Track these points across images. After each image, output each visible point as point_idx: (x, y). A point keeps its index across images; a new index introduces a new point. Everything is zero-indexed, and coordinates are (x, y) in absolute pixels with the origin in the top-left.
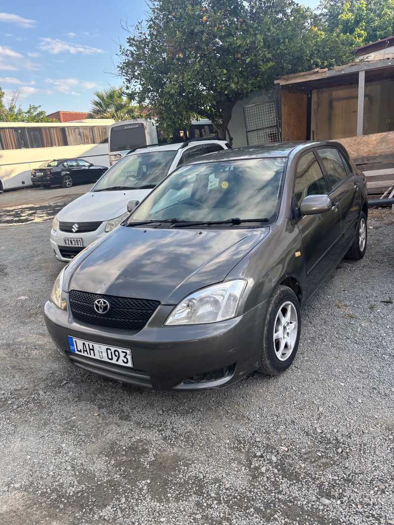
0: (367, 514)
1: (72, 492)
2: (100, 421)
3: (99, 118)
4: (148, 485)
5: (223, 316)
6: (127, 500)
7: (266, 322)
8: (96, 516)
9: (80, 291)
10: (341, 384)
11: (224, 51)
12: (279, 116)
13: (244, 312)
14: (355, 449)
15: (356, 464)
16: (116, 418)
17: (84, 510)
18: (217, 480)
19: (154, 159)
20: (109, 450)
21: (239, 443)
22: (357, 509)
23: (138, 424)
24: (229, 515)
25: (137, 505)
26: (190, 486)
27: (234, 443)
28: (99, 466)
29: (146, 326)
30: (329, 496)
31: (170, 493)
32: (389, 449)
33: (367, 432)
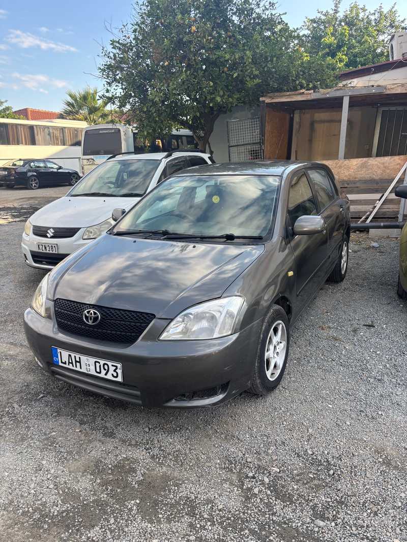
0: (361, 536)
1: (56, 511)
2: (83, 438)
4: (138, 505)
5: (220, 332)
6: (116, 521)
7: (260, 341)
8: (83, 537)
9: (67, 300)
10: (329, 406)
11: (210, 63)
14: (346, 471)
15: (348, 486)
16: (99, 435)
17: (70, 531)
18: (209, 501)
20: (94, 468)
21: (229, 463)
22: (351, 531)
23: (124, 441)
24: (224, 536)
25: (127, 526)
26: (182, 507)
27: (225, 464)
28: (84, 485)
29: (138, 340)
30: (323, 518)
31: (161, 514)
32: (379, 471)
33: (357, 454)
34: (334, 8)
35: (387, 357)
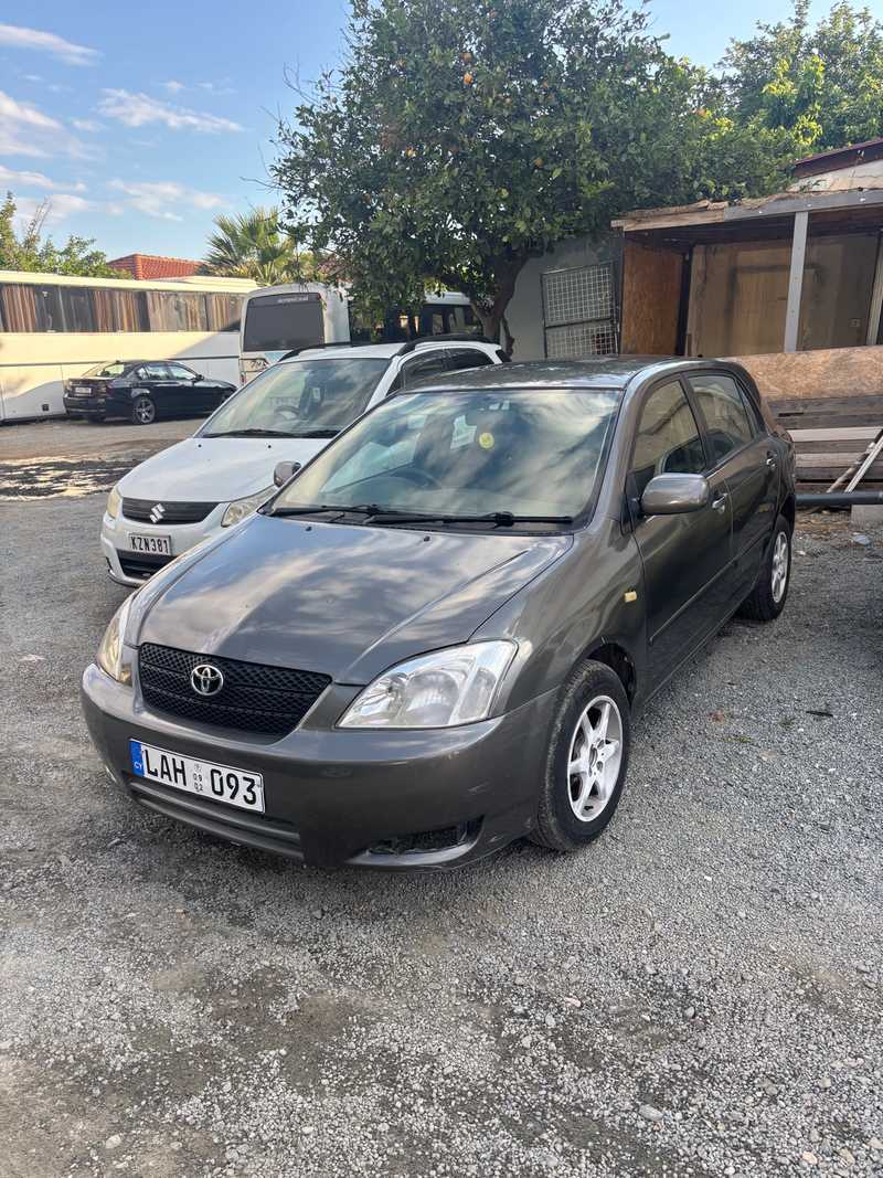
0: (735, 1142)
1: (119, 1064)
2: (188, 924)
3: (223, 276)
4: (282, 1059)
5: (461, 714)
6: (235, 1087)
7: (554, 735)
8: (167, 1116)
9: (158, 646)
10: (706, 877)
11: (506, 149)
12: (617, 298)
13: (507, 710)
14: (722, 1012)
15: (722, 1041)
16: (221, 921)
17: (143, 1103)
18: (426, 1058)
19: (340, 374)
20: (204, 984)
21: (479, 986)
22: (715, 1132)
23: (269, 935)
24: (448, 1127)
25: (256, 1098)
26: (370, 1067)
27: (469, 986)
28: (181, 1016)
29: (300, 725)
30: (658, 1102)
31: (327, 1077)
32: (794, 1015)
33: (750, 977)
34: (794, 17)
35: (850, 779)
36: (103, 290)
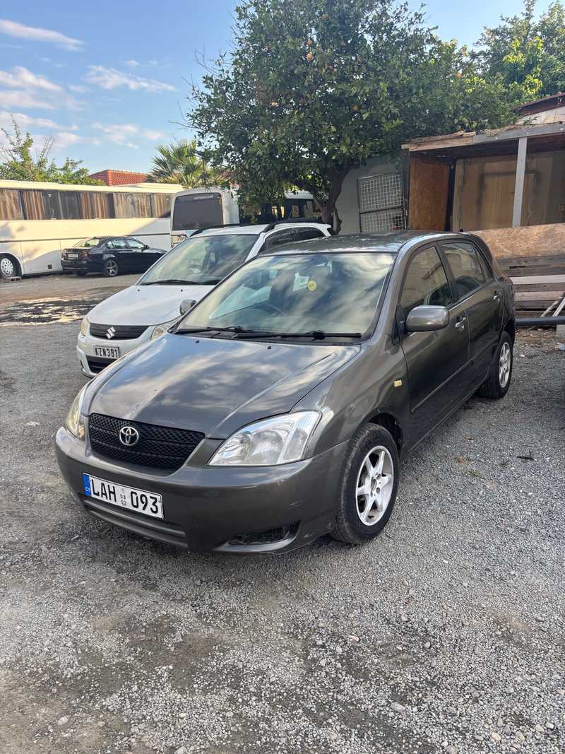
0: (450, 726)
1: (70, 674)
2: (118, 589)
3: (160, 183)
4: (170, 672)
5: (285, 457)
6: (140, 688)
7: (347, 471)
8: (97, 705)
9: (104, 416)
10: (444, 561)
11: (335, 101)
12: (406, 194)
13: (314, 455)
14: (448, 645)
15: (447, 663)
16: (138, 587)
17: (83, 697)
18: (260, 672)
19: (230, 243)
20: (125, 625)
22: (438, 720)
23: (167, 595)
24: (270, 715)
25: (152, 695)
26: (224, 677)
27: (290, 628)
28: (109, 645)
29: (185, 465)
30: (403, 701)
31: (197, 683)
32: (494, 647)
33: (468, 624)
34: (525, 12)
35: (541, 500)
36: (86, 193)
